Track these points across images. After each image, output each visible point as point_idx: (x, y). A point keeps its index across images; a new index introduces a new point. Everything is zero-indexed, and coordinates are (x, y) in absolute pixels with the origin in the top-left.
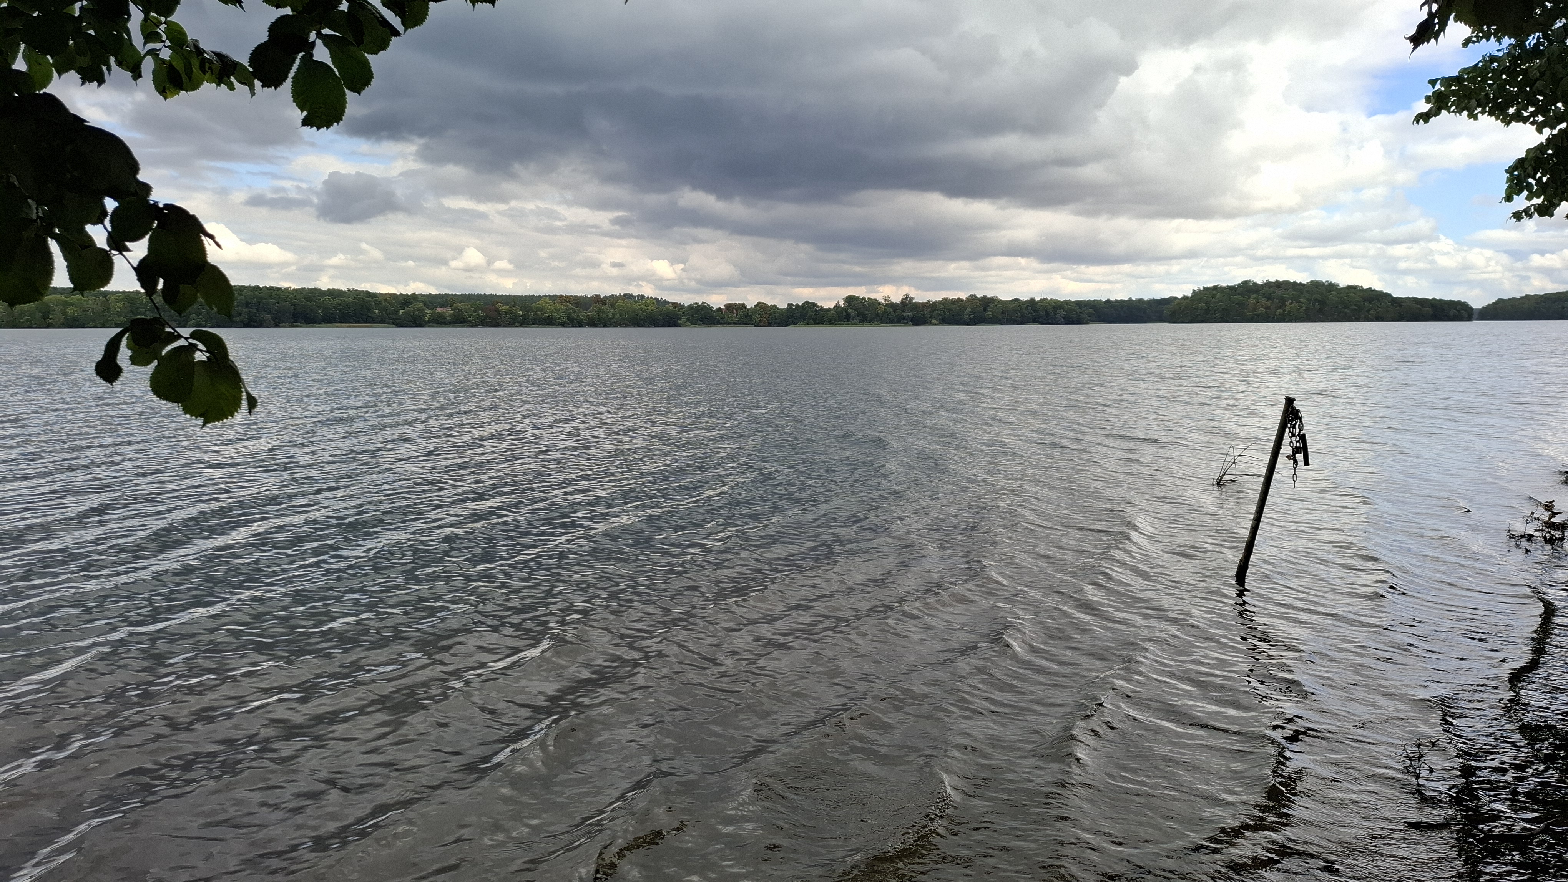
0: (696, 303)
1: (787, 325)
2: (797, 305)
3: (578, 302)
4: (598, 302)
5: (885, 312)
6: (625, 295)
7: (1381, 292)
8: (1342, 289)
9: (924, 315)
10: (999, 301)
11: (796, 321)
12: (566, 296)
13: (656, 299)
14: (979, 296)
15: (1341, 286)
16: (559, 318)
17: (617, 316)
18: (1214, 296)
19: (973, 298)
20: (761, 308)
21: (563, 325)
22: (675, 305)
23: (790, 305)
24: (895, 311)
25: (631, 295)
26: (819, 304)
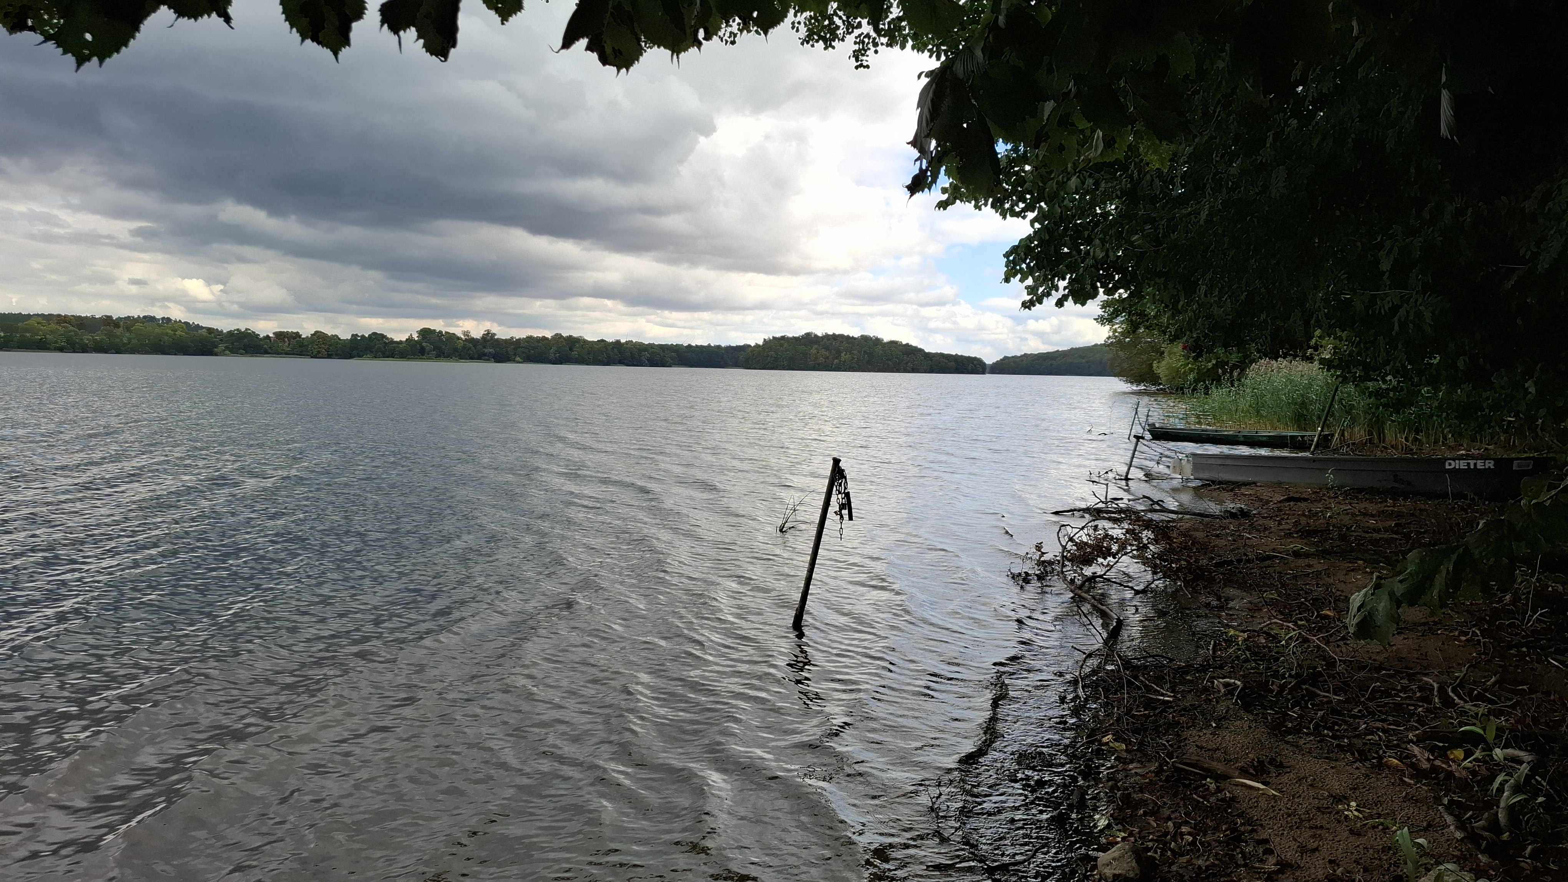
0: (238, 330)
1: (351, 357)
2: (363, 336)
3: (83, 323)
4: (109, 324)
5: (464, 347)
6: (145, 317)
7: (916, 348)
8: (885, 343)
9: (507, 352)
10: (585, 341)
11: (361, 353)
12: (66, 316)
13: (187, 323)
14: (564, 335)
15: (885, 341)
16: (56, 342)
17: (133, 341)
18: (781, 345)
19: (558, 337)
20: (319, 337)
21: (61, 350)
22: (210, 330)
23: (354, 336)
24: (475, 346)
25: (154, 317)
26: (389, 336)
